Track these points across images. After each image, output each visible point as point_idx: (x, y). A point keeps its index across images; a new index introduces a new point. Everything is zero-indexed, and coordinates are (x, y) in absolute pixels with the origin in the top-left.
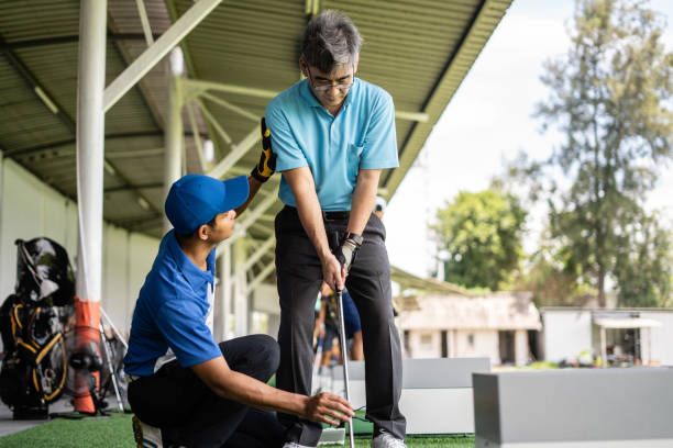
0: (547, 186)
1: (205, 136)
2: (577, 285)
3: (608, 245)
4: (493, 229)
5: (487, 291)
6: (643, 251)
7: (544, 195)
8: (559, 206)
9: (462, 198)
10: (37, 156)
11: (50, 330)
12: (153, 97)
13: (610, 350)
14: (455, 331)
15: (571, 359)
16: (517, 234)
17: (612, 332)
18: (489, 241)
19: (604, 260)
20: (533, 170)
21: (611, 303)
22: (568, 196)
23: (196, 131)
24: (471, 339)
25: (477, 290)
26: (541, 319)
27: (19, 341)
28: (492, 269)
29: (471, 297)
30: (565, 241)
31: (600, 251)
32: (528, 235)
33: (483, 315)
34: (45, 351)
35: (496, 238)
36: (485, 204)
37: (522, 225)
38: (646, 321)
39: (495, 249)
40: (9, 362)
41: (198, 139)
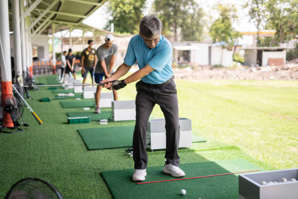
4: (131, 7)
5: (129, 34)
6: (192, 18)
13: (179, 59)
16: (141, 9)
18: (130, 12)
25: (125, 34)
28: (131, 24)
29: (122, 37)
30: (161, 12)
31: (175, 17)
35: (133, 11)
37: (143, 5)
38: (193, 47)
39: (133, 15)
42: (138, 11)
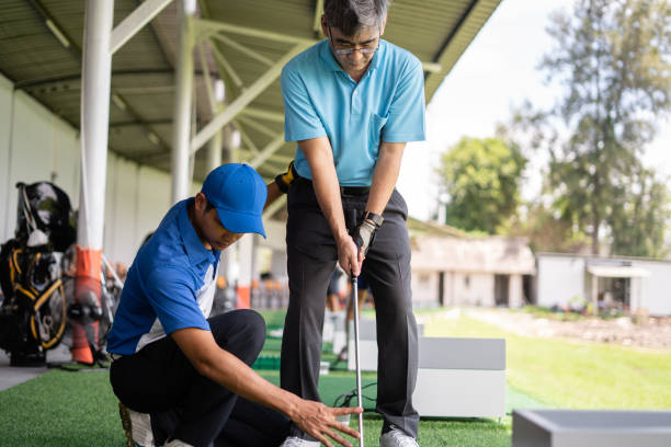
0: (548, 134)
1: (216, 76)
2: (572, 233)
3: (605, 195)
4: (494, 175)
5: (484, 235)
6: (638, 202)
7: (545, 144)
8: (560, 156)
9: (463, 145)
10: (48, 88)
11: (50, 277)
12: (165, 35)
13: (601, 297)
14: (453, 273)
15: (563, 304)
16: (517, 180)
17: (604, 280)
18: (489, 186)
19: (599, 209)
20: (537, 119)
21: (604, 251)
22: (568, 146)
23: (206, 71)
24: (467, 281)
25: (476, 234)
26: (537, 265)
27: (18, 287)
28: (490, 214)
29: (469, 240)
30: (563, 189)
31: (596, 200)
33: (480, 258)
34: (44, 298)
35: (496, 184)
36: (486, 149)
37: (522, 172)
38: (637, 271)
39: (495, 194)
40: (8, 307)
41: (208, 79)
42: (508, 184)
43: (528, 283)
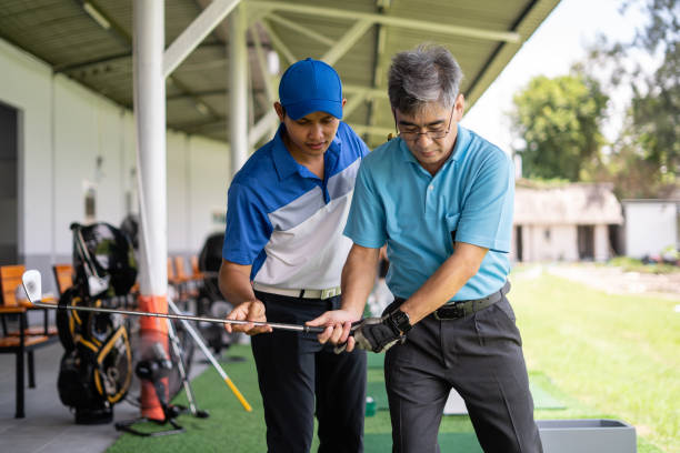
0: (630, 68)
2: (660, 175)
4: (572, 117)
5: (566, 183)
7: (625, 79)
8: (643, 90)
9: (537, 84)
10: (89, 70)
11: (111, 324)
14: (531, 226)
15: (654, 254)
16: (597, 119)
18: (569, 128)
20: (616, 51)
22: (652, 79)
24: (547, 234)
25: (556, 182)
26: (623, 213)
27: (78, 338)
29: (548, 190)
30: (650, 127)
32: (608, 121)
33: (560, 209)
34: (107, 349)
35: (575, 124)
36: (563, 88)
37: (602, 110)
39: (575, 135)
42: (588, 124)
43: (615, 235)
